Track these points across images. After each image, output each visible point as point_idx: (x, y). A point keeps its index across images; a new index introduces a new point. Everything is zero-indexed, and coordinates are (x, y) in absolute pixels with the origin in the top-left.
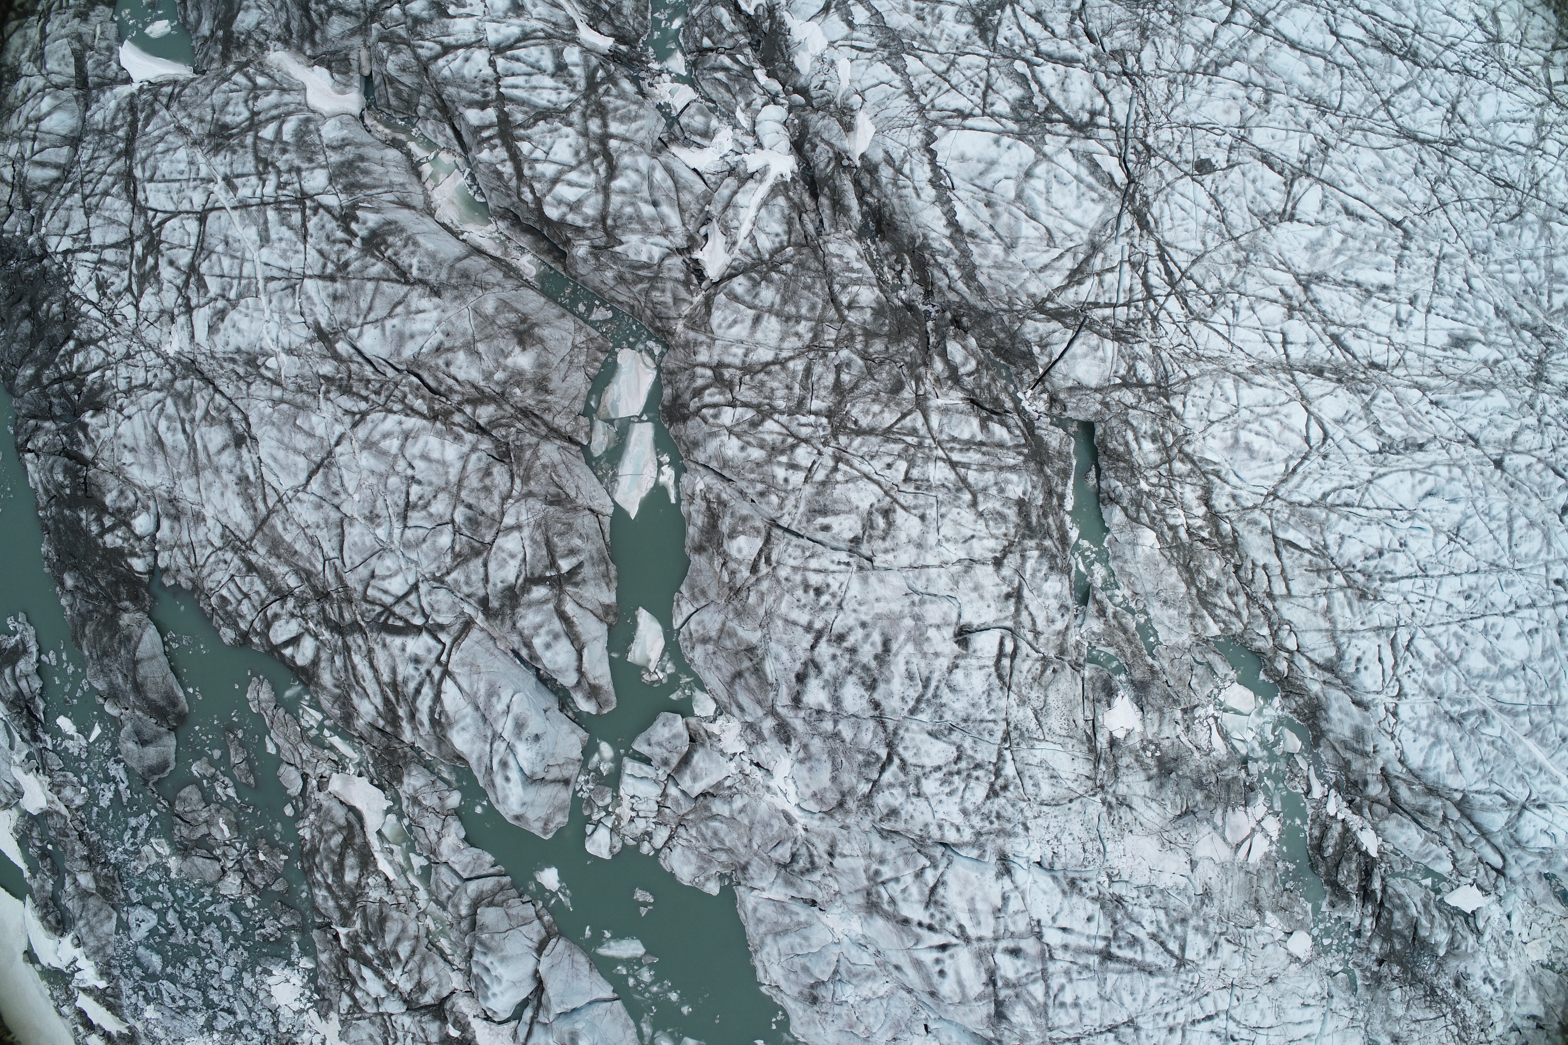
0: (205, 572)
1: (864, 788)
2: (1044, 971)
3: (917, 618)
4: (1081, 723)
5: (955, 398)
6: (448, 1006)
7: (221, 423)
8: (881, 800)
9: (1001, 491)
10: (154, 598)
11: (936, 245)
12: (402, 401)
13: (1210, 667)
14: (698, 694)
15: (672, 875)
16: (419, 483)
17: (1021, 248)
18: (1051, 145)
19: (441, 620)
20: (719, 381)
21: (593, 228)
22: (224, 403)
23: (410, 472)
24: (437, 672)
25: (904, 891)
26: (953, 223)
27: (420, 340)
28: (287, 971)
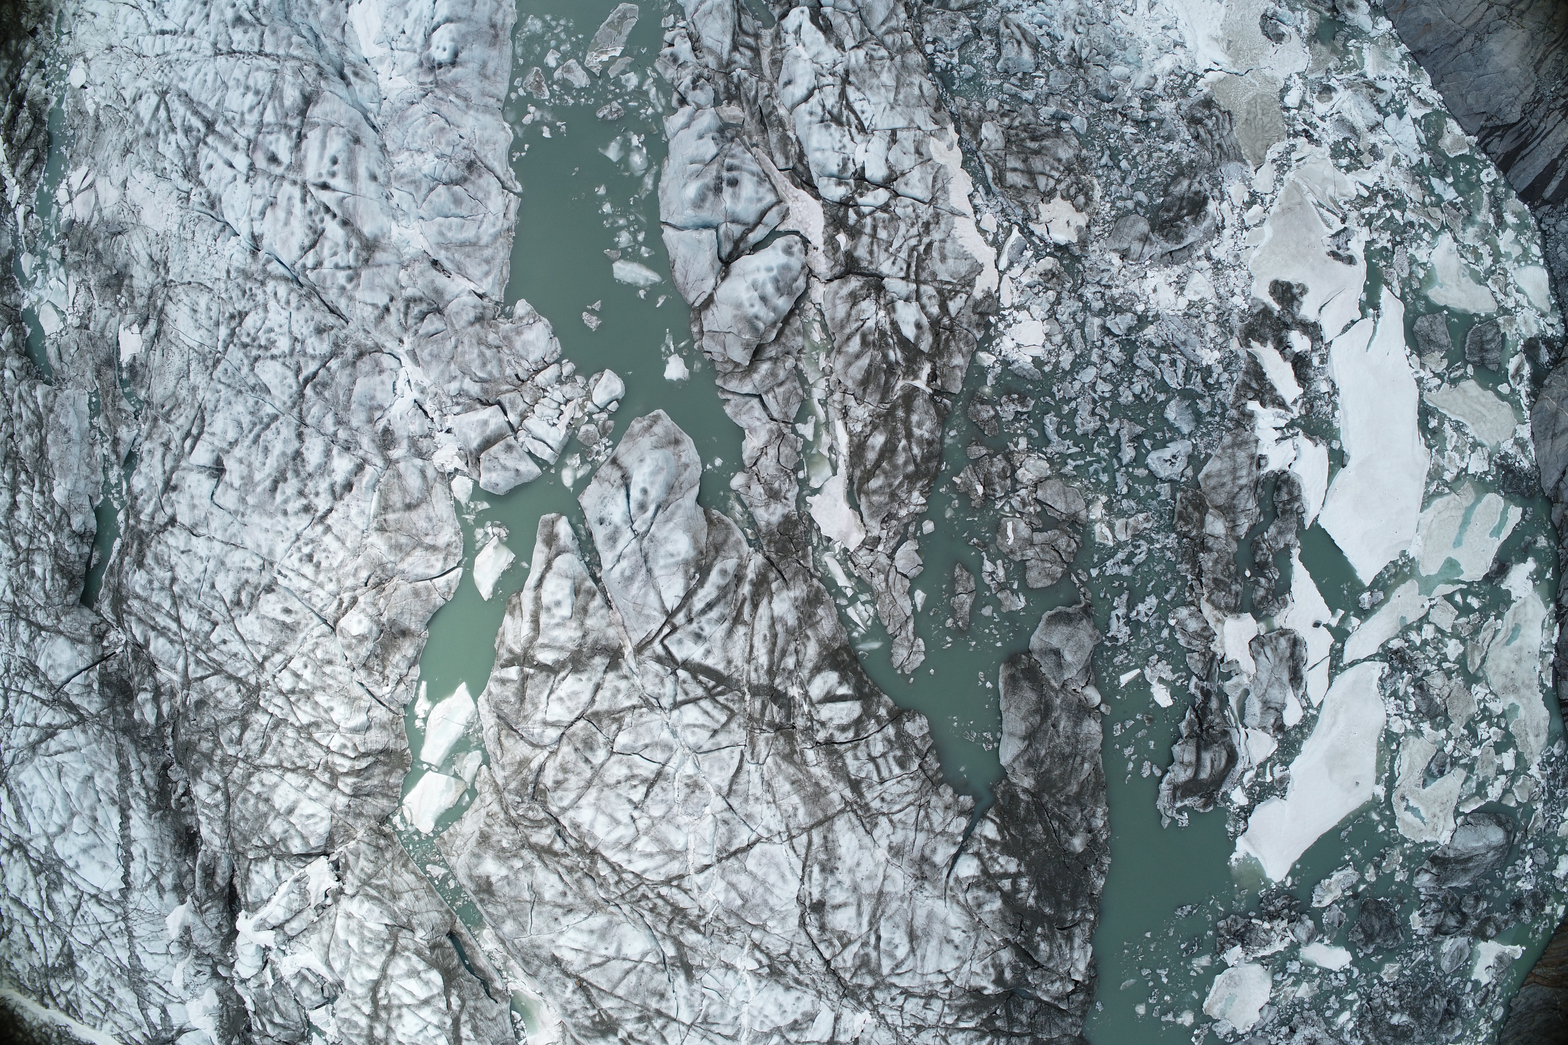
0: (910, 798)
1: (334, 364)
2: (259, 132)
3: (243, 500)
4: (158, 352)
5: (164, 675)
6: (838, 270)
7: (833, 931)
8: (323, 347)
9: (151, 582)
10: (991, 790)
11: (143, 806)
12: (621, 880)
13: (61, 358)
14: (463, 499)
15: (555, 333)
16: (630, 801)
17: (82, 774)
18: (42, 843)
19: (657, 667)
20: (335, 776)
21: (406, 949)
22: (822, 947)
23: (636, 814)
24: (680, 619)
25: (335, 254)
26: (125, 818)
27: (584, 925)
28: (1013, 356)
